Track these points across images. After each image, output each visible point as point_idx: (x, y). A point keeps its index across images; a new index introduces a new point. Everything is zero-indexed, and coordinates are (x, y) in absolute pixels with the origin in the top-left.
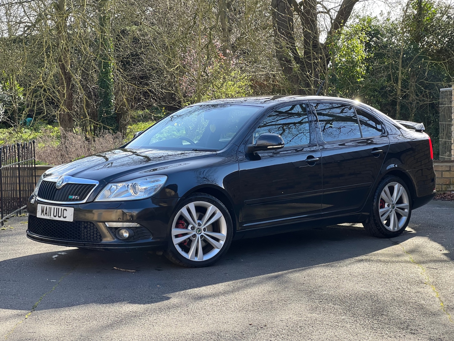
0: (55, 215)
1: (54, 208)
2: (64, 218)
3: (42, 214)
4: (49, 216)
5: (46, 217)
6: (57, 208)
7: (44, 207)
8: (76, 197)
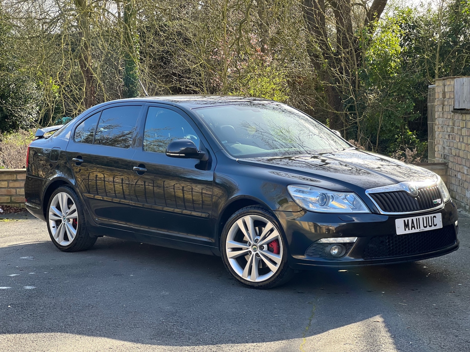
0: (425, 225)
1: (423, 218)
2: (435, 225)
3: (407, 229)
4: (417, 228)
5: (414, 231)
6: (426, 218)
7: (408, 220)
8: (439, 201)
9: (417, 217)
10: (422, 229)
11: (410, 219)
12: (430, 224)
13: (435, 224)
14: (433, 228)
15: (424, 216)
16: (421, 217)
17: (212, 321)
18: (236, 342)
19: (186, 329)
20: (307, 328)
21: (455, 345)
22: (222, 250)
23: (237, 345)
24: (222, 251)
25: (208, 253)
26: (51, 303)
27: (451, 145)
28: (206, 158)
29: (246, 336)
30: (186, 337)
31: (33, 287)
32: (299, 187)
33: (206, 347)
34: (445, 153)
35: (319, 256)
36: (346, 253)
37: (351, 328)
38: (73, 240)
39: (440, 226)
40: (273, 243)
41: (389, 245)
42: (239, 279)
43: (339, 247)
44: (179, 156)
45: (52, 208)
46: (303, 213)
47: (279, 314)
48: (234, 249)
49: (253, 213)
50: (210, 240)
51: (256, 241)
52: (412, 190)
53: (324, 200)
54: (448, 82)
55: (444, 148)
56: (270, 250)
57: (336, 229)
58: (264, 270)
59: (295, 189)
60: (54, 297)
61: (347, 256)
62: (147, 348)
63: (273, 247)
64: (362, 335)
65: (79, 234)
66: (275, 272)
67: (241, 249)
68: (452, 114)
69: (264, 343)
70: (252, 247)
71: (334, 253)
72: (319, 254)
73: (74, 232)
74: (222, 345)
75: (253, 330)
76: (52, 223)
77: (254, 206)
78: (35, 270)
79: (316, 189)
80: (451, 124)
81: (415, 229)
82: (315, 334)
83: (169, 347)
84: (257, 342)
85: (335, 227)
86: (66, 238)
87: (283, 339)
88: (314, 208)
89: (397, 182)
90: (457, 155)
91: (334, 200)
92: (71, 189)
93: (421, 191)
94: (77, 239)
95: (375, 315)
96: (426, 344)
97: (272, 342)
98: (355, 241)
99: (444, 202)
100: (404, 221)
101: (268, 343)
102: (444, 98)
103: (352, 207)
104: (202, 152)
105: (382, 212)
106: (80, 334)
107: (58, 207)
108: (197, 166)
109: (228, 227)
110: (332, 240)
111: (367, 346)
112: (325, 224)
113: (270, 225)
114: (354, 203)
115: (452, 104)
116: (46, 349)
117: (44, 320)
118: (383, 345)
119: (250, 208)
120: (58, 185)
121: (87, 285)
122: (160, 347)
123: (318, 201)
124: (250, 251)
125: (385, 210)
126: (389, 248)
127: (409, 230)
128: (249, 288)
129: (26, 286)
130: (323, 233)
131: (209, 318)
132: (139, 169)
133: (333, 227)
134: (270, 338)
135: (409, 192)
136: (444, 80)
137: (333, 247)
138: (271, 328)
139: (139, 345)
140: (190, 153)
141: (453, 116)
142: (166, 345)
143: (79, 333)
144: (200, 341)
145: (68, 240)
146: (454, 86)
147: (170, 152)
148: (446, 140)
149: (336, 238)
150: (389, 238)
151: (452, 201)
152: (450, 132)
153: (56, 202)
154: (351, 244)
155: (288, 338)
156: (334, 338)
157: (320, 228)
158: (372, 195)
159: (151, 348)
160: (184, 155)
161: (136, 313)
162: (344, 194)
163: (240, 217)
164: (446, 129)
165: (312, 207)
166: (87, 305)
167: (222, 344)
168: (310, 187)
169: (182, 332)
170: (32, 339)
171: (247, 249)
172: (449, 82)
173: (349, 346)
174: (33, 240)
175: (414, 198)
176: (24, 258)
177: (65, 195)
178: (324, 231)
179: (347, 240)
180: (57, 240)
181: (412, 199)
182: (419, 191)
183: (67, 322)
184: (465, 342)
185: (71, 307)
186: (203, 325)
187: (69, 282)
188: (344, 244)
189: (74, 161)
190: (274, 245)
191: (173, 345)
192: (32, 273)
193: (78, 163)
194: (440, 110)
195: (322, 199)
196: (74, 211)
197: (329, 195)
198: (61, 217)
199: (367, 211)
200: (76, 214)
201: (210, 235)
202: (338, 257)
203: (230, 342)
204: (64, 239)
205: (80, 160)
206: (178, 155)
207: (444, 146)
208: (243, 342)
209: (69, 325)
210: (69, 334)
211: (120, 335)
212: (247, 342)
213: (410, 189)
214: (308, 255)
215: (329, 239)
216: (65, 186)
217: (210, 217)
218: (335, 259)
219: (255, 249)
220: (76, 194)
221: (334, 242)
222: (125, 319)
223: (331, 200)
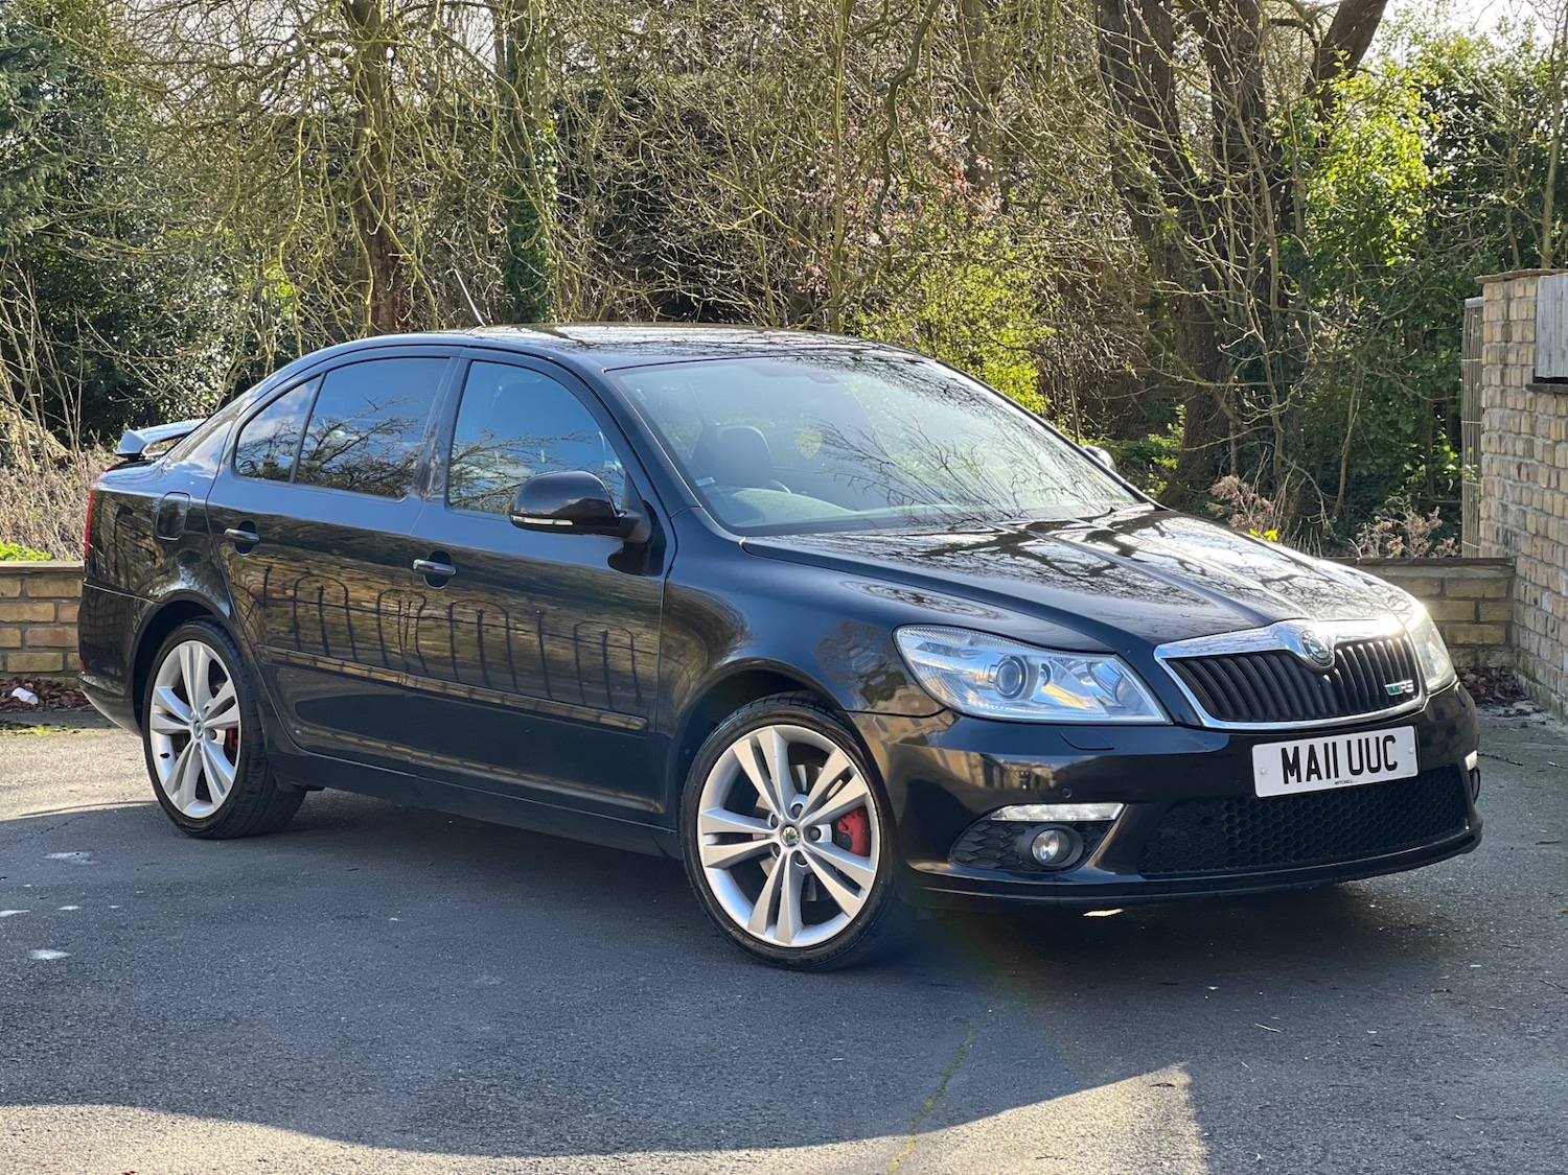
0: (1356, 767)
1: (1349, 743)
2: (1391, 768)
3: (1292, 779)
4: (1328, 777)
5: (1315, 785)
6: (1360, 741)
7: (1296, 749)
8: (1406, 685)
9: (1329, 740)
10: (1346, 779)
11: (1304, 745)
12: (1374, 764)
13: (1390, 763)
14: (1384, 776)
15: (1354, 737)
16: (1341, 740)
17: (618, 1076)
18: (684, 1144)
19: (529, 1099)
20: (929, 1103)
21: (1404, 1167)
22: (686, 839)
23: (681, 1155)
24: (686, 844)
25: (646, 847)
26: (105, 1008)
27: (1526, 499)
28: (644, 532)
29: (719, 1127)
30: (521, 1127)
31: (61, 954)
32: (935, 635)
33: (579, 1160)
34: (1506, 526)
35: (995, 864)
36: (1085, 856)
37: (1074, 1105)
38: (223, 798)
39: (1408, 768)
40: (849, 817)
41: (1229, 830)
42: (740, 937)
43: (1063, 836)
44: (553, 525)
45: (162, 691)
46: (948, 718)
47: (848, 1054)
48: (725, 838)
49: (783, 720)
50: (650, 805)
51: (795, 811)
52: (1314, 650)
53: (1016, 678)
54: (1518, 291)
55: (1505, 507)
56: (840, 841)
57: (1056, 775)
58: (817, 908)
59: (920, 642)
60: (118, 989)
61: (1090, 865)
62: (384, 1161)
63: (847, 830)
64: (1105, 1128)
65: (245, 781)
66: (853, 917)
67: (747, 837)
68: (1530, 394)
69: (775, 1151)
70: (782, 830)
71: (1047, 853)
72: (994, 859)
73: (229, 774)
74: (633, 1155)
75: (750, 1106)
76: (160, 743)
77: (789, 694)
78: (85, 897)
79: (987, 642)
80: (1525, 429)
81: (1320, 778)
82: (952, 1122)
83: (457, 1158)
84: (750, 1147)
85: (1056, 767)
86: (202, 793)
87: (839, 1139)
88: (981, 705)
89: (1267, 621)
90: (1542, 532)
91: (1052, 680)
92: (221, 633)
93: (1346, 652)
94: (236, 797)
95: (1166, 1065)
96: (1309, 1163)
97: (802, 1149)
98: (1114, 817)
99: (1425, 689)
100: (1284, 751)
101: (788, 1150)
102: (1507, 342)
103: (1109, 704)
104: (632, 515)
105: (1208, 721)
106: (173, 1111)
107: (180, 691)
108: (614, 561)
109: (706, 763)
110: (1037, 812)
111: (1111, 1166)
112: (1023, 760)
113: (838, 760)
114: (1120, 688)
115: (1531, 362)
116: (51, 1157)
117: (68, 1064)
118: (1167, 1164)
119: (774, 702)
120: (179, 617)
121: (239, 950)
122: (426, 1157)
123: (996, 681)
124: (776, 846)
125: (1219, 714)
126: (1232, 840)
127: (1299, 780)
128: (769, 967)
129: (39, 948)
130: (1012, 790)
131: (612, 1065)
132: (432, 568)
133: (1046, 769)
134: (797, 1135)
135: (1303, 656)
136: (1506, 280)
137: (1044, 835)
138: (811, 1101)
139: (359, 1151)
140: (592, 517)
141: (1531, 400)
142: (450, 1150)
143: (173, 1107)
144: (565, 1141)
145: (209, 800)
146: (1536, 301)
147: (523, 511)
148: (1511, 482)
149: (1052, 807)
150: (1228, 808)
151: (1456, 688)
152: (1524, 457)
153: (174, 676)
154: (1102, 825)
155: (856, 1136)
156: (1011, 1136)
157: (1003, 770)
158: (1179, 663)
159: (396, 1161)
160: (570, 523)
161: (374, 1046)
162: (1083, 659)
163: (742, 730)
164: (1510, 445)
165: (975, 703)
166: (221, 1015)
167: (636, 1150)
168: (970, 635)
169: (511, 1109)
170: (15, 1124)
171: (767, 836)
172: (1522, 289)
173: (1050, 1166)
174: (108, 797)
175: (1318, 674)
176: (59, 856)
177: (202, 651)
178: (1016, 782)
179: (1089, 812)
180: (174, 798)
181: (1312, 678)
182: (1339, 652)
183: (141, 1071)
184: (1443, 1158)
185: (165, 1020)
186: (588, 1088)
187: (182, 940)
188: (1080, 826)
189: (230, 539)
190: (854, 826)
191: (471, 1153)
192: (70, 908)
193: (243, 547)
194: (1496, 380)
195: (1010, 677)
196: (229, 704)
197: (1033, 661)
198: (187, 724)
199: (1158, 716)
200: (233, 715)
201: (650, 789)
202: (1055, 870)
203: (664, 1144)
204: (198, 796)
205: (252, 537)
206: (550, 522)
207: (1504, 502)
208: (707, 1147)
209: (144, 1081)
210: (137, 1110)
211: (304, 1118)
212: (718, 1148)
213: (1306, 645)
214: (960, 861)
215: (1028, 807)
216: (202, 619)
217: (651, 730)
218: (1047, 876)
219: (790, 837)
220: (235, 647)
221: (1045, 818)
222: (335, 1065)
223: (1040, 680)
